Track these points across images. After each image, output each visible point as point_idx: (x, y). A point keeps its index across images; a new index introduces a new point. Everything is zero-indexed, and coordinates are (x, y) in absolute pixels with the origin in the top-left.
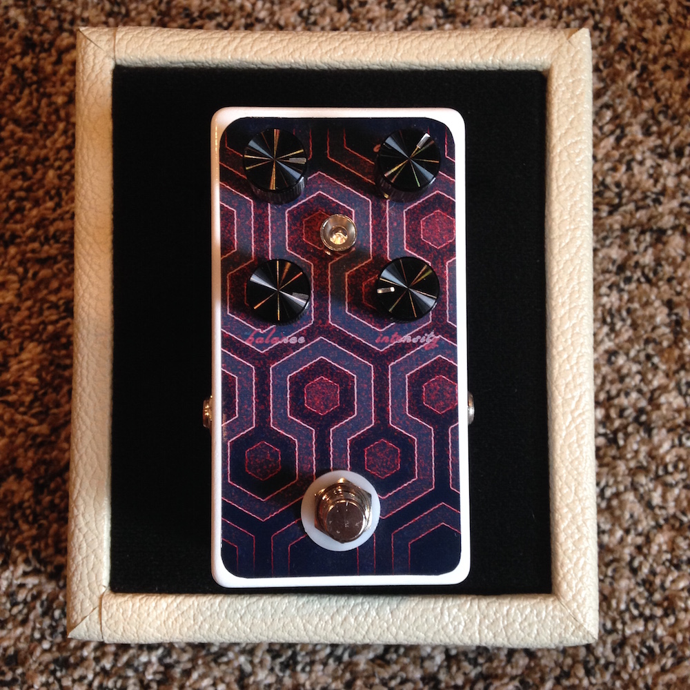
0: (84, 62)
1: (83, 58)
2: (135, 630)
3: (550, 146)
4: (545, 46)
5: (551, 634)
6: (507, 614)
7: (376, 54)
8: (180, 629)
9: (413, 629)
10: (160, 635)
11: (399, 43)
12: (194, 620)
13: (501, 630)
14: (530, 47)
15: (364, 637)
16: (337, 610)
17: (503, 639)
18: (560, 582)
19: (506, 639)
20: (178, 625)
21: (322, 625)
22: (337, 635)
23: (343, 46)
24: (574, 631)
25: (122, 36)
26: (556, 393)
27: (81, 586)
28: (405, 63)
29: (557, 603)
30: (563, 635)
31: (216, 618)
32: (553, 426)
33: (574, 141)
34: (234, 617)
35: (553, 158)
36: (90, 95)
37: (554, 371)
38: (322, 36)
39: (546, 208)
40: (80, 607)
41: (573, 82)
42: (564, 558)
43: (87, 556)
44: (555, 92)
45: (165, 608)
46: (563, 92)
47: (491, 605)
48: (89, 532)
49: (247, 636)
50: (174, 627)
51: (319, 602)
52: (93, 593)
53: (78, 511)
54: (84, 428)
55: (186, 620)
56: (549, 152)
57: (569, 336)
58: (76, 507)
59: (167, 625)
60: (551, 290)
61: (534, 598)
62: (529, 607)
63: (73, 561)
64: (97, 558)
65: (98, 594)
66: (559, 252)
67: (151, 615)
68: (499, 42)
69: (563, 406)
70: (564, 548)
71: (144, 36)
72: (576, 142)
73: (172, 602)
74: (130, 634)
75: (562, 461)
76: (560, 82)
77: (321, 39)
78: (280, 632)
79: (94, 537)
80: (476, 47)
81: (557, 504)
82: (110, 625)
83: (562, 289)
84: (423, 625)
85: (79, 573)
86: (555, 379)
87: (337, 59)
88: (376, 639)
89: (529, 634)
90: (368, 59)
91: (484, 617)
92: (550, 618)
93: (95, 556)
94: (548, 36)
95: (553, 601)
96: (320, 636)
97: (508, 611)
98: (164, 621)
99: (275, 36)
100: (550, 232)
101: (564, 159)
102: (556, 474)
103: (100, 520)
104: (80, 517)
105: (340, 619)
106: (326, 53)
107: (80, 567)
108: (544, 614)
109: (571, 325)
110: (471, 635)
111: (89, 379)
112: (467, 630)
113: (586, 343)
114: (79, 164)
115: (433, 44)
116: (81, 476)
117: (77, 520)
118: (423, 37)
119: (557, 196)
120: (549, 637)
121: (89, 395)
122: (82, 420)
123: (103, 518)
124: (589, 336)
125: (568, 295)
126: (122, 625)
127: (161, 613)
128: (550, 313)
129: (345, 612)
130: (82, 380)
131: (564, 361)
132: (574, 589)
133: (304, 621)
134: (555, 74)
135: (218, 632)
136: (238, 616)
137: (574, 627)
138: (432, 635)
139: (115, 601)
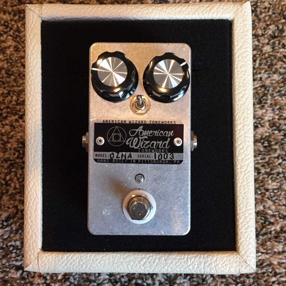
0: (29, 19)
1: (28, 18)
2: (53, 268)
3: (233, 53)
4: (231, 9)
5: (235, 269)
6: (216, 261)
7: (156, 14)
8: (73, 267)
9: (175, 267)
10: (64, 270)
11: (167, 9)
12: (79, 264)
13: (213, 267)
14: (224, 10)
15: (153, 271)
16: (141, 259)
17: (214, 271)
18: (239, 246)
19: (215, 271)
20: (72, 266)
21: (135, 266)
22: (141, 270)
23: (142, 10)
24: (245, 267)
25: (45, 8)
26: (238, 163)
27: (29, 249)
28: (169, 17)
29: (238, 255)
30: (240, 269)
31: (89, 263)
32: (236, 177)
33: (244, 51)
34: (96, 262)
35: (235, 58)
36: (31, 34)
37: (237, 153)
38: (132, 6)
39: (232, 81)
40: (29, 258)
41: (243, 25)
42: (241, 235)
43: (32, 236)
44: (236, 29)
45: (66, 258)
46: (239, 29)
47: (209, 256)
48: (33, 225)
49: (102, 270)
50: (70, 266)
51: (133, 255)
52: (35, 252)
53: (28, 216)
54: (30, 180)
55: (75, 263)
56: (233, 56)
57: (243, 138)
58: (27, 214)
59: (67, 266)
60: (235, 117)
61: (228, 253)
62: (225, 257)
63: (26, 237)
64: (36, 237)
65: (37, 252)
66: (238, 100)
67: (60, 261)
68: (210, 8)
69: (240, 169)
70: (241, 231)
71: (55, 7)
72: (245, 52)
73: (69, 256)
74: (51, 270)
75: (240, 193)
76: (238, 25)
77: (132, 8)
78: (116, 268)
79: (35, 227)
80: (200, 10)
81: (238, 212)
82: (43, 266)
83: (240, 117)
84: (179, 265)
85: (29, 243)
86: (237, 157)
87: (139, 16)
88: (158, 271)
89: (225, 269)
90: (153, 16)
91: (206, 262)
92: (235, 262)
93: (35, 235)
94: (232, 5)
95: (236, 254)
96: (134, 270)
97: (216, 259)
98: (66, 264)
99: (112, 7)
100: (234, 91)
101: (240, 59)
102: (237, 198)
103: (38, 220)
104: (29, 219)
105: (143, 263)
106: (135, 13)
107: (29, 240)
108: (232, 260)
109: (244, 133)
110: (200, 269)
111: (32, 158)
112: (198, 267)
113: (251, 141)
114: (27, 64)
115: (181, 9)
116: (29, 201)
117: (27, 220)
118: (177, 6)
119: (237, 75)
120: (234, 270)
121: (32, 165)
122: (29, 176)
123: (38, 219)
124: (252, 137)
125: (243, 119)
126: (48, 265)
127: (64, 260)
128: (234, 128)
129: (144, 260)
130: (29, 159)
131: (241, 148)
132: (245, 249)
133: (127, 264)
134: (235, 22)
135: (89, 269)
136: (98, 262)
137: (245, 266)
138: (183, 270)
139: (44, 255)
